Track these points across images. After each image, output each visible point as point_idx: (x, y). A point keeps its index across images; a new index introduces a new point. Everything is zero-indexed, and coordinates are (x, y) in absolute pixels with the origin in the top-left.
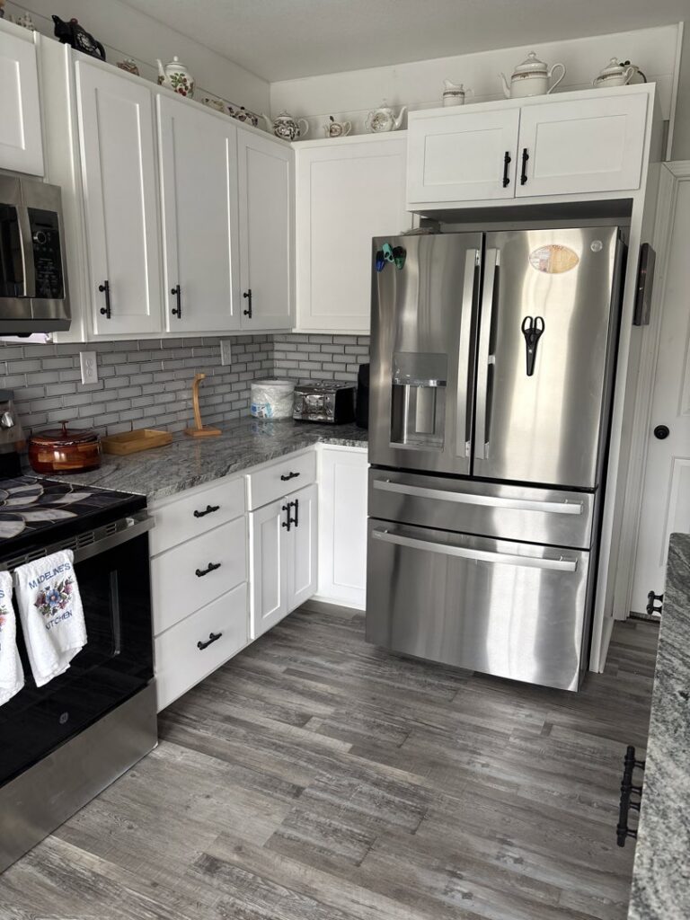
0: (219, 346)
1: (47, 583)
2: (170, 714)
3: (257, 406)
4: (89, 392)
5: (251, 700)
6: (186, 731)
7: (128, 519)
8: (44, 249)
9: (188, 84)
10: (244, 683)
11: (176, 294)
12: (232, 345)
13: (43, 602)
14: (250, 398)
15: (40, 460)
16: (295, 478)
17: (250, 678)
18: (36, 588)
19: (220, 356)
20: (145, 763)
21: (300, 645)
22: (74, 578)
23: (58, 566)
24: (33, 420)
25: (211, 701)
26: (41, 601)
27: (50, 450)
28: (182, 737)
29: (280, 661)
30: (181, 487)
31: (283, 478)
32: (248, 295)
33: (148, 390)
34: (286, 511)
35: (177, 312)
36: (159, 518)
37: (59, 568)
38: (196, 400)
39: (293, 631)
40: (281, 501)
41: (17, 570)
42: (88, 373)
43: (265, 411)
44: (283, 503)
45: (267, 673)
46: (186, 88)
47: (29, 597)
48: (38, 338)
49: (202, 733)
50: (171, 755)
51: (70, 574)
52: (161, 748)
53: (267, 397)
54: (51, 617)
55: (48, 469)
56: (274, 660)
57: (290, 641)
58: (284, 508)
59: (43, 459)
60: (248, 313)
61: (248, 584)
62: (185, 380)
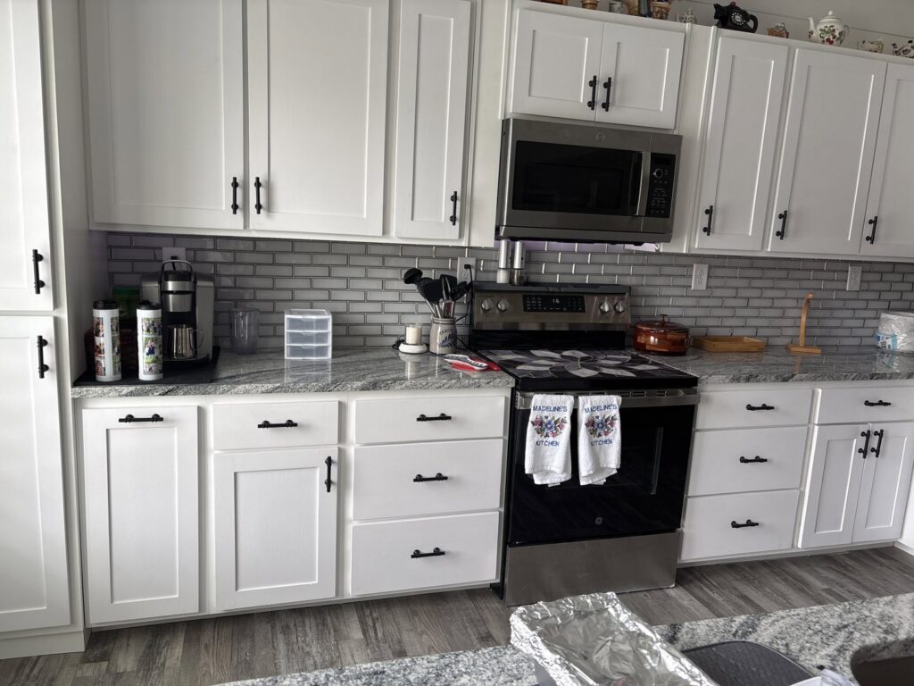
0: (847, 271)
1: (597, 413)
2: (697, 574)
3: (881, 336)
4: (696, 297)
5: (775, 595)
6: (702, 589)
7: (681, 391)
8: (661, 182)
9: (837, 33)
10: (778, 581)
11: (782, 220)
12: (863, 272)
13: (593, 425)
14: (877, 328)
15: (639, 340)
16: (883, 406)
17: (785, 580)
18: (589, 414)
19: (846, 281)
20: (658, 593)
21: (857, 578)
22: (618, 416)
23: (610, 405)
24: (644, 312)
25: (737, 579)
26: (591, 424)
27: (648, 334)
28: (697, 591)
29: (826, 580)
30: (736, 380)
31: (867, 403)
32: (874, 222)
33: (754, 303)
34: (865, 438)
35: (780, 234)
36: (708, 400)
37: (609, 406)
38: (804, 319)
39: (857, 564)
40: (864, 426)
41: (580, 397)
42: (698, 279)
43: (889, 342)
44: (864, 429)
45: (803, 581)
46: (834, 37)
47: (583, 417)
48: (649, 247)
49: (715, 596)
50: (681, 598)
51: (615, 412)
52: (675, 590)
53: (893, 326)
54: (596, 439)
55: (642, 348)
56: (819, 577)
57: (848, 570)
58: (863, 434)
59: (641, 340)
60: (871, 239)
61: (802, 495)
62: (797, 299)
